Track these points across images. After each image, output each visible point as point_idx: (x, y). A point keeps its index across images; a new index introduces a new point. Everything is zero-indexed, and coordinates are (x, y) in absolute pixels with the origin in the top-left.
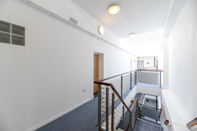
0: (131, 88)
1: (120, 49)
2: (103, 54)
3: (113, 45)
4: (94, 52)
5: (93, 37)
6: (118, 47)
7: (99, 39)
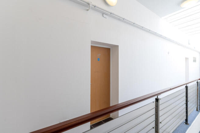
0: (186, 120)
1: (160, 36)
2: (117, 47)
3: (149, 31)
4: (92, 42)
5: (87, 10)
6: (155, 34)
7: (104, 15)
